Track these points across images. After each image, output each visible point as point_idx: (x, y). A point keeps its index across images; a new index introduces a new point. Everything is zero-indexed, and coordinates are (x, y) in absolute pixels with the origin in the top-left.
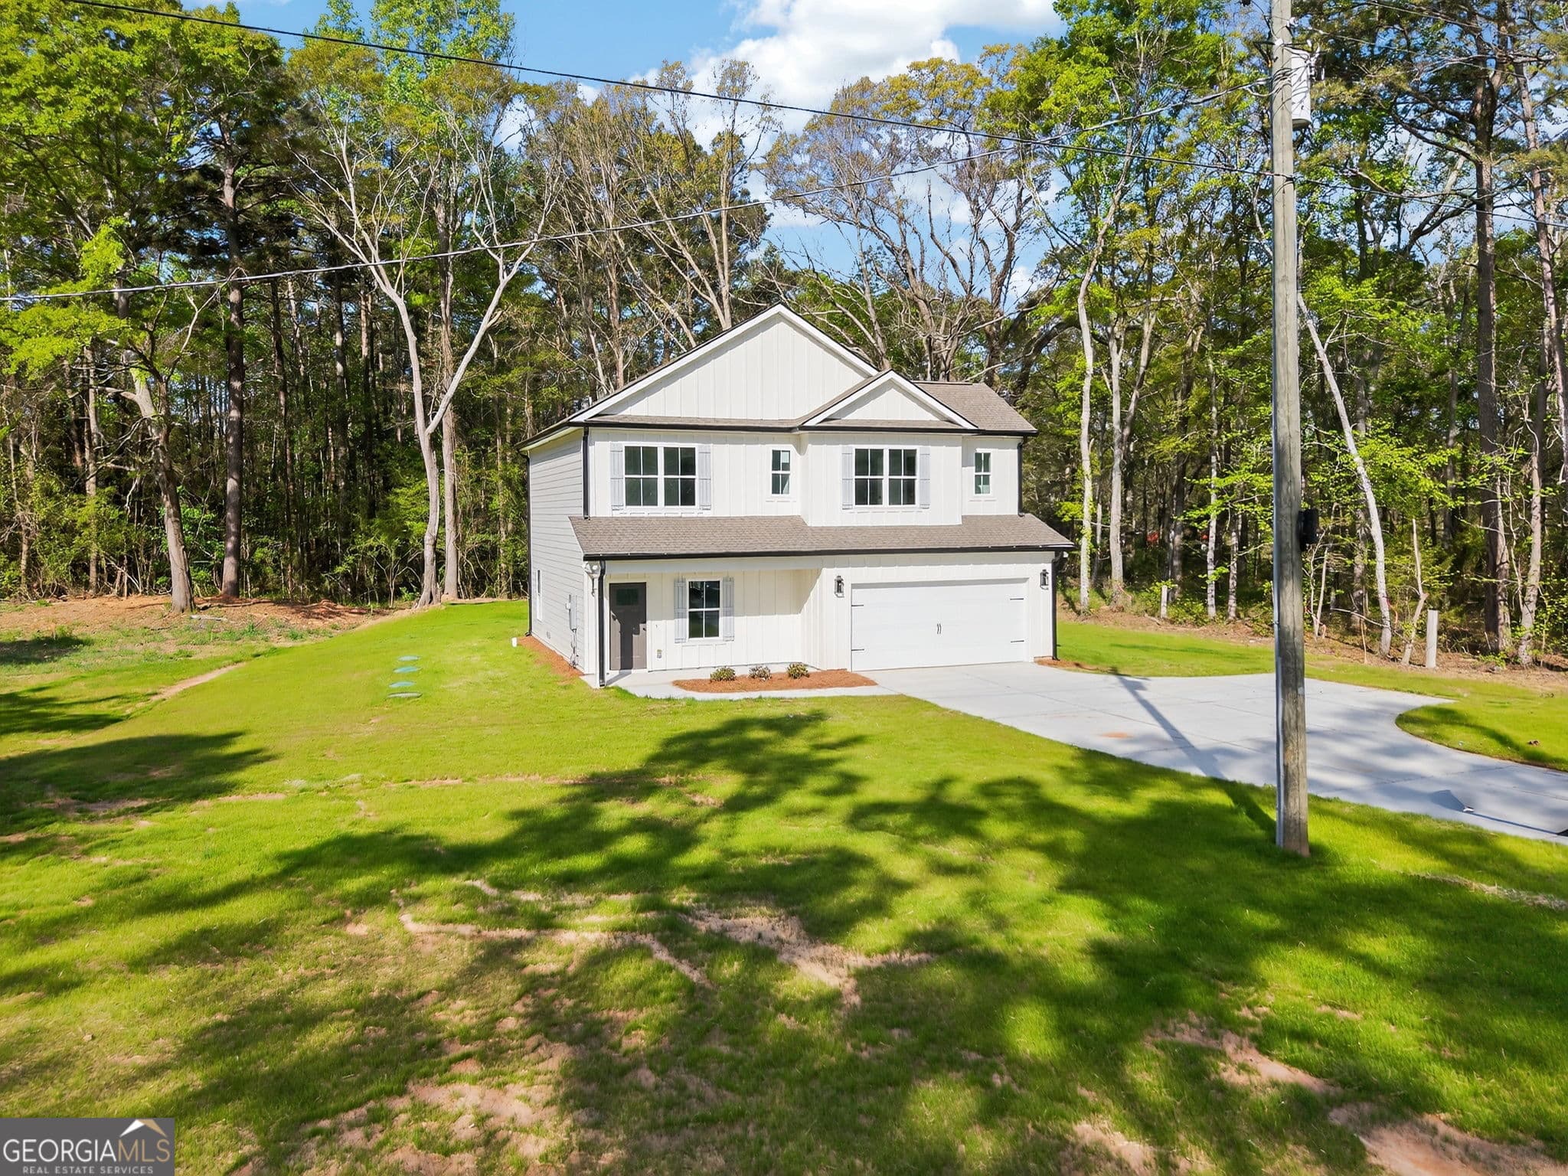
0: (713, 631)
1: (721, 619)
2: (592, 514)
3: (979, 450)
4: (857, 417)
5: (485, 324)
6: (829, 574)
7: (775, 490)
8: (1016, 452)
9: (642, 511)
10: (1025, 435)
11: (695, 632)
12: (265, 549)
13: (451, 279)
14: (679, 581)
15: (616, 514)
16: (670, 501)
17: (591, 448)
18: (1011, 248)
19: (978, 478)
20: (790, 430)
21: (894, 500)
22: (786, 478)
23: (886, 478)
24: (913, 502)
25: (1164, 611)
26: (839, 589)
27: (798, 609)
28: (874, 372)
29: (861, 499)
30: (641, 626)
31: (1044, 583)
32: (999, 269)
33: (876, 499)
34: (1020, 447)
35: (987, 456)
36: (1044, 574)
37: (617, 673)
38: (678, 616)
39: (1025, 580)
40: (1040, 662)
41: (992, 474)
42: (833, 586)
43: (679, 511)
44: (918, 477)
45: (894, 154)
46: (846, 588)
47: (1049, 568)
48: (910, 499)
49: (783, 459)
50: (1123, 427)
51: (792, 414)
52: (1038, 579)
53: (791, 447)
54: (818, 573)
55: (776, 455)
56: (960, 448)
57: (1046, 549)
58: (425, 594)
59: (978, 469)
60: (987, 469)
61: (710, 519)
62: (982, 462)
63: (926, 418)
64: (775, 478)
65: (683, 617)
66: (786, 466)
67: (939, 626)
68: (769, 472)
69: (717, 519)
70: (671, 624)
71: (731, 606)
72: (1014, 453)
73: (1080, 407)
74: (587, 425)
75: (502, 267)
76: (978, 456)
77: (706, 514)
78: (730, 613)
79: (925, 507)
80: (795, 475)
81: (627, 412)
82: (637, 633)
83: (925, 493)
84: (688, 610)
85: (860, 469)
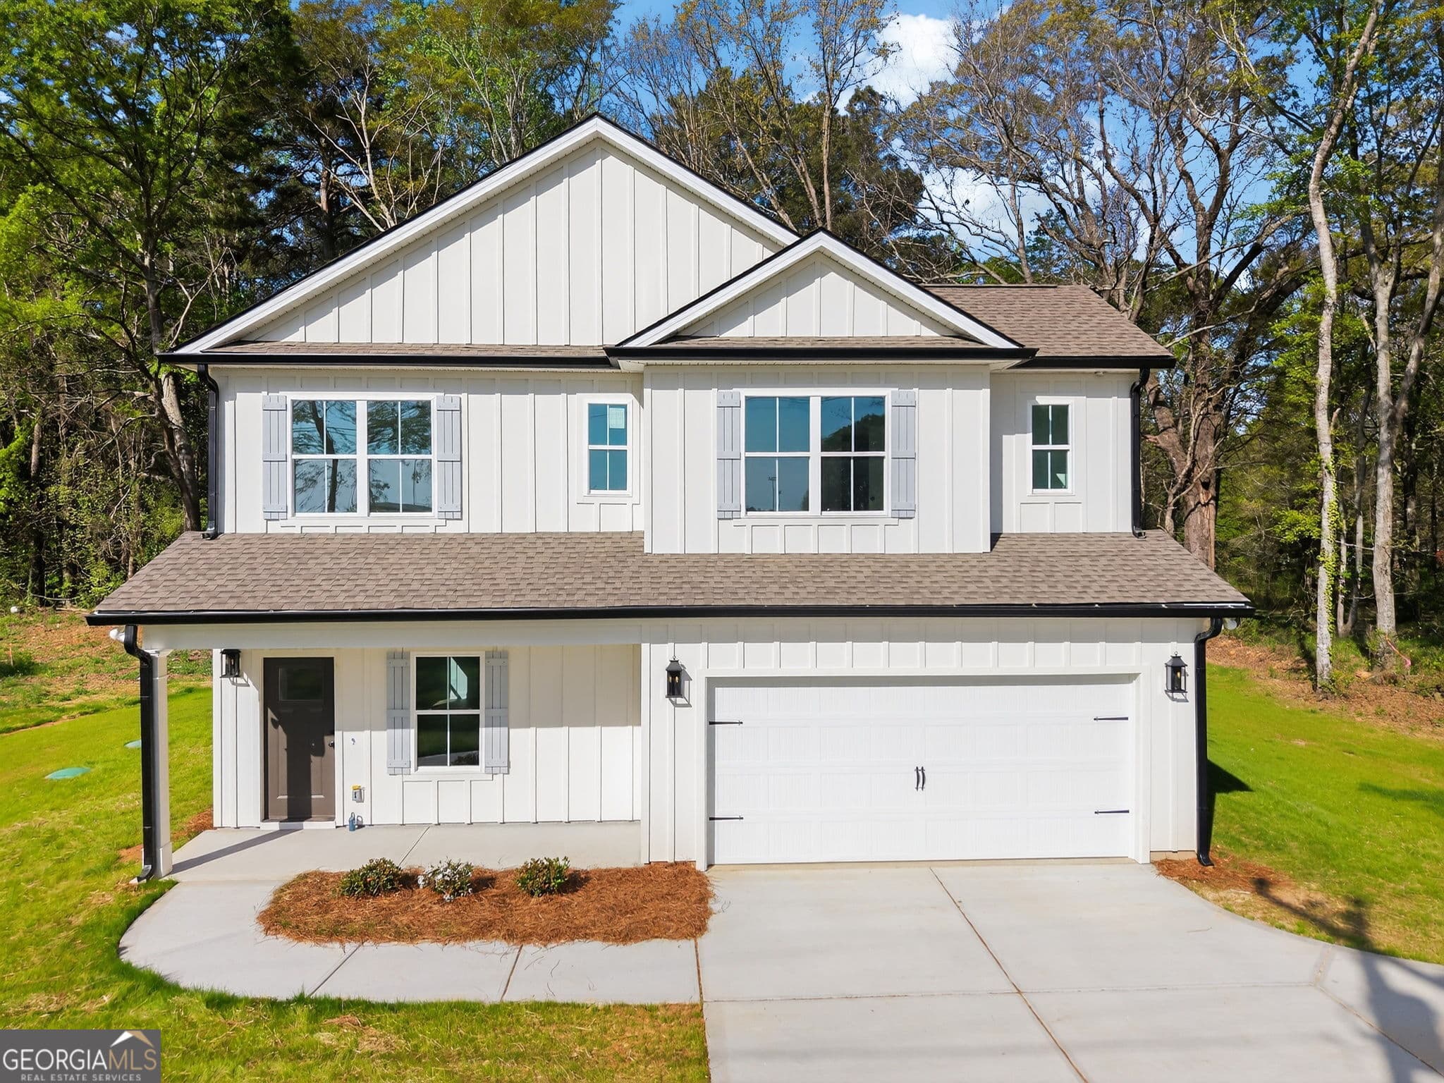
0: (467, 754)
1: (483, 731)
2: (228, 527)
3: (1042, 400)
4: (742, 332)
6: (658, 657)
7: (598, 483)
8: (1127, 402)
9: (327, 522)
10: (1146, 364)
11: (428, 753)
14: (396, 657)
15: (275, 528)
16: (380, 503)
17: (226, 406)
19: (1039, 458)
21: (834, 499)
22: (617, 458)
23: (814, 455)
24: (877, 506)
26: (675, 690)
29: (759, 500)
30: (327, 739)
31: (1176, 686)
33: (792, 500)
34: (1136, 393)
35: (1062, 412)
36: (1176, 667)
37: (278, 826)
38: (396, 722)
39: (1129, 678)
41: (1073, 448)
42: (661, 683)
43: (401, 522)
44: (887, 454)
46: (695, 689)
47: (1187, 653)
48: (869, 497)
49: (614, 421)
50: (1394, 400)
52: (1162, 679)
53: (627, 398)
54: (634, 654)
55: (597, 414)
57: (1183, 610)
59: (1039, 439)
60: (1062, 437)
61: (460, 537)
62: (1050, 424)
63: (907, 330)
64: (596, 458)
65: (404, 725)
66: (620, 436)
67: (921, 777)
68: (582, 447)
69: (470, 537)
70: (382, 737)
71: (504, 707)
72: (1121, 407)
74: (208, 359)
76: (1039, 412)
77: (451, 529)
78: (500, 720)
80: (635, 450)
81: (296, 337)
82: (320, 751)
83: (908, 487)
84: (415, 713)
85: (757, 436)
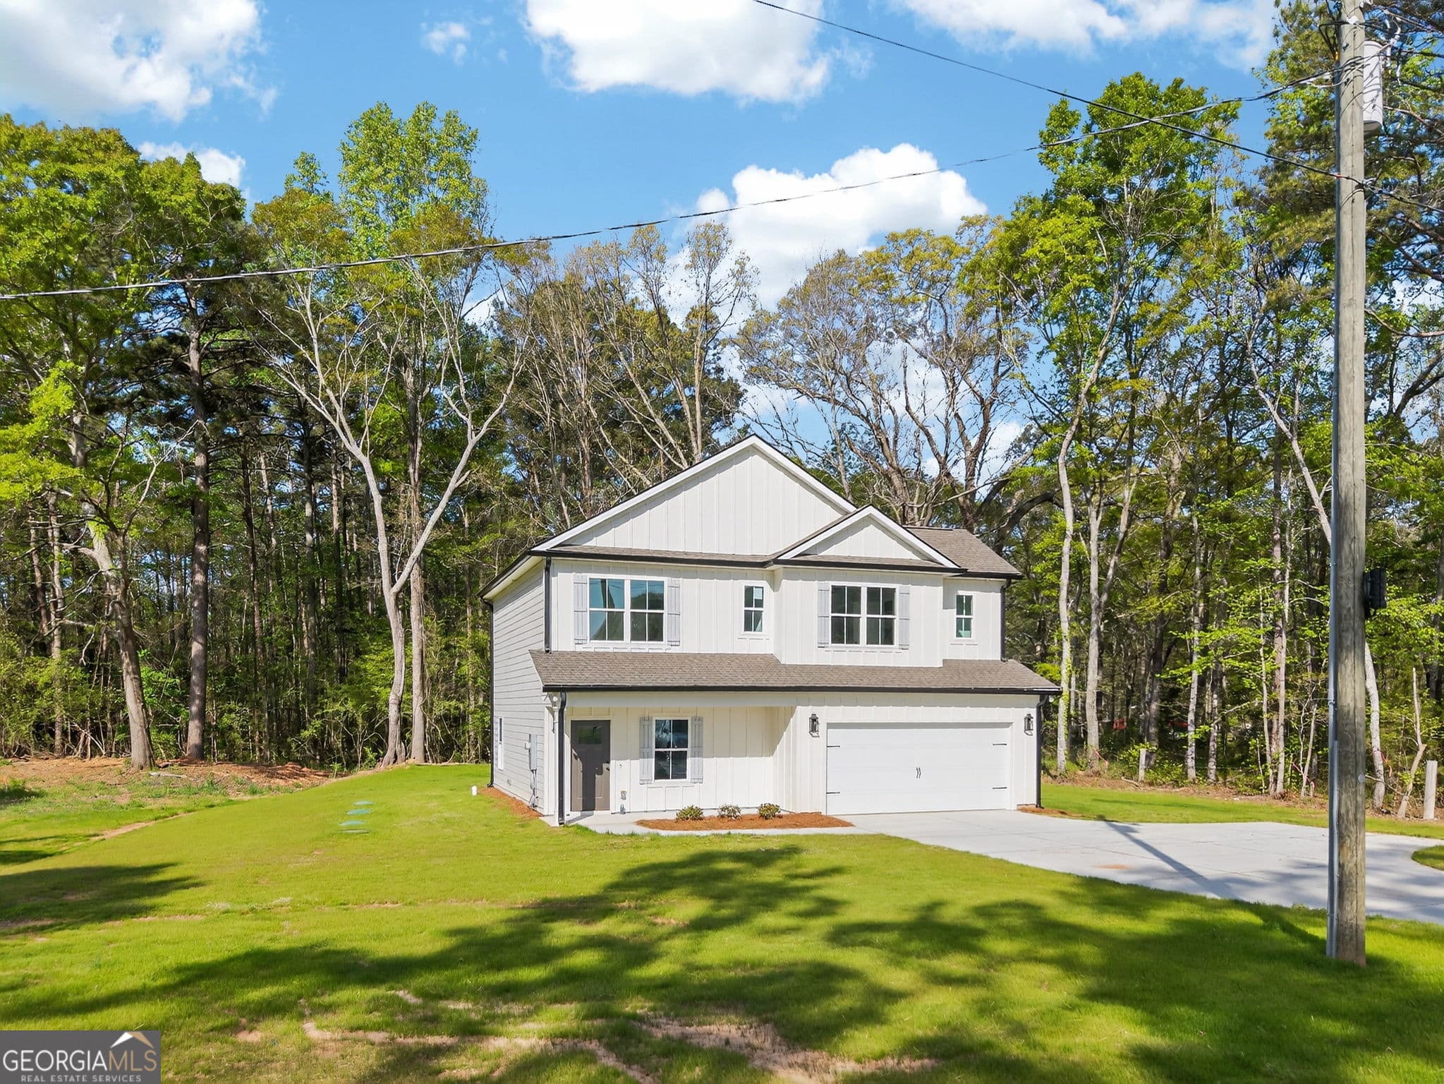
0: (680, 773)
1: (689, 760)
2: (554, 648)
3: (961, 593)
4: (833, 552)
5: (453, 484)
6: (803, 713)
7: (748, 627)
8: (999, 595)
9: (608, 646)
10: (1009, 577)
11: (661, 774)
12: (233, 715)
13: (420, 444)
14: (645, 719)
15: (579, 649)
16: (637, 635)
17: (553, 579)
18: (987, 421)
19: (959, 621)
20: (763, 565)
21: (872, 639)
22: (758, 616)
23: (864, 616)
24: (891, 642)
25: (1142, 773)
26: (814, 728)
27: (771, 750)
28: (852, 509)
29: (837, 637)
30: (605, 766)
31: (1028, 728)
32: (974, 442)
33: (853, 638)
34: (1003, 590)
35: (969, 599)
36: (1029, 719)
37: (578, 814)
38: (643, 755)
39: (1008, 725)
40: (1024, 809)
41: (974, 617)
42: (807, 724)
43: (647, 646)
44: (897, 617)
45: (870, 332)
46: (822, 727)
47: (1033, 712)
48: (888, 639)
49: (757, 595)
50: (1100, 594)
51: (765, 550)
52: (1022, 724)
53: (764, 584)
54: (792, 712)
55: (749, 591)
56: (940, 589)
57: (1030, 692)
58: (390, 754)
59: (959, 612)
60: (969, 612)
61: (678, 655)
62: (964, 605)
63: (907, 556)
64: (748, 614)
65: (648, 756)
66: (760, 603)
67: (919, 770)
68: (741, 608)
69: (687, 656)
70: (636, 764)
71: (700, 746)
72: (996, 598)
73: (1060, 568)
74: (549, 554)
75: (470, 427)
76: (960, 598)
77: (674, 650)
78: (699, 753)
79: (904, 647)
80: (768, 612)
81: (592, 543)
82: (601, 773)
83: (905, 633)
84: (654, 750)
85: (837, 605)
